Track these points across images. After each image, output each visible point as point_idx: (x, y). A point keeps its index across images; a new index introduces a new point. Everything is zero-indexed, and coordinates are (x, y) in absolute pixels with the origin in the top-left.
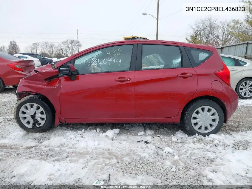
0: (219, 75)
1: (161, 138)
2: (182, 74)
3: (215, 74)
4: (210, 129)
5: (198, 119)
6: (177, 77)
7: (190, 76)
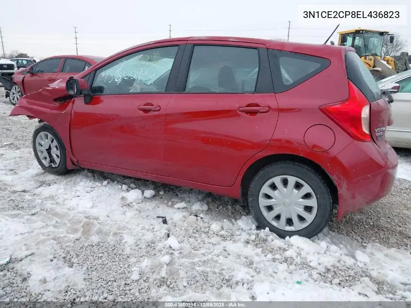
0: (330, 112)
1: (197, 220)
2: (248, 106)
3: (321, 110)
4: (298, 226)
5: (273, 200)
6: (238, 111)
7: (261, 111)
